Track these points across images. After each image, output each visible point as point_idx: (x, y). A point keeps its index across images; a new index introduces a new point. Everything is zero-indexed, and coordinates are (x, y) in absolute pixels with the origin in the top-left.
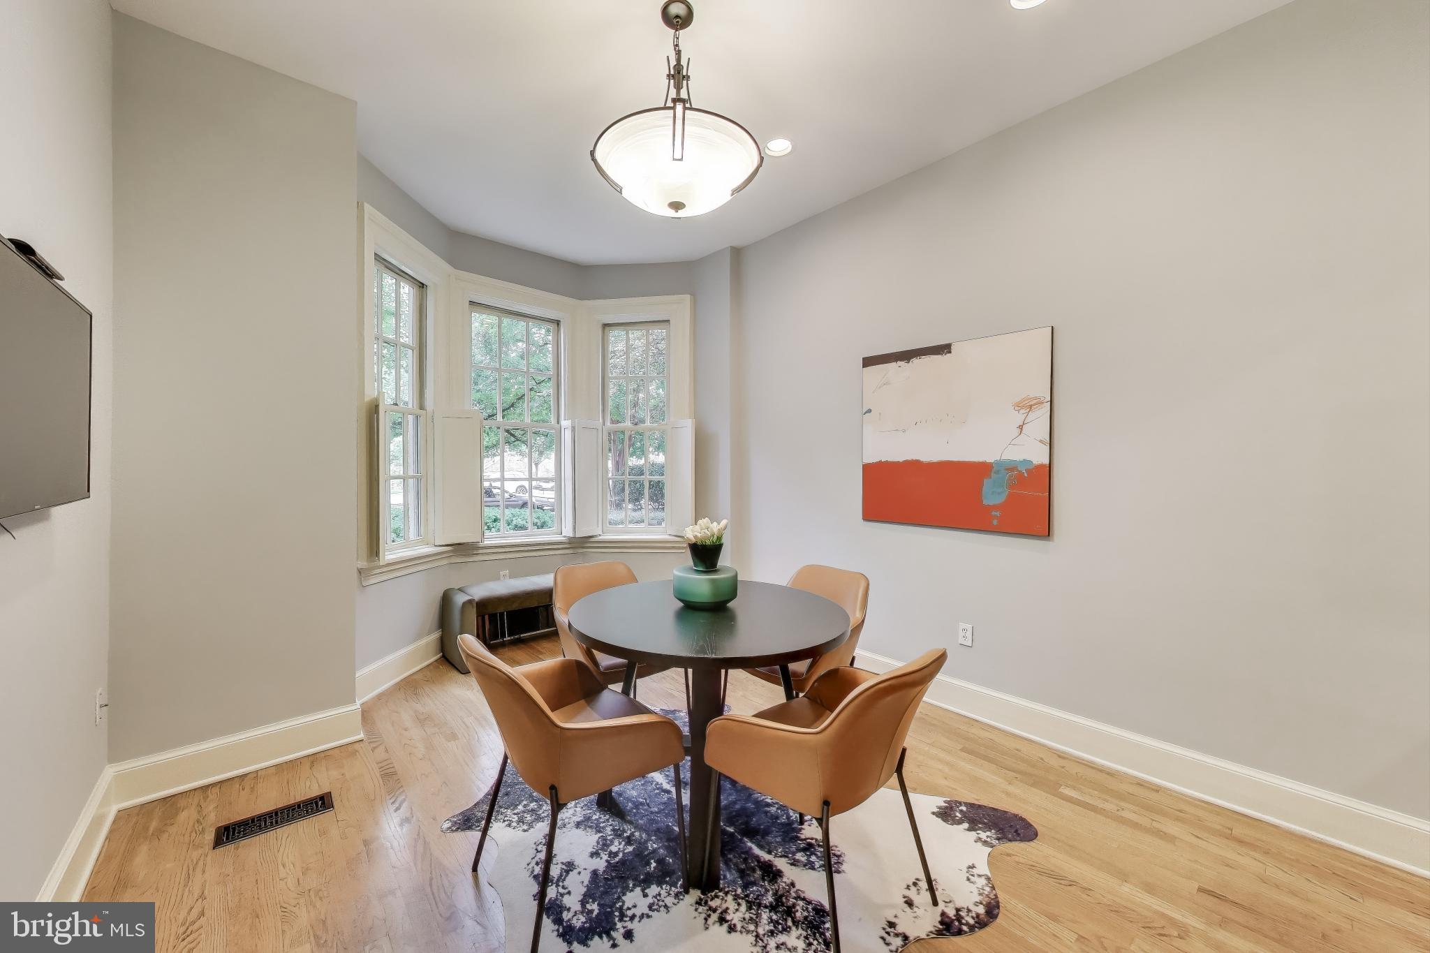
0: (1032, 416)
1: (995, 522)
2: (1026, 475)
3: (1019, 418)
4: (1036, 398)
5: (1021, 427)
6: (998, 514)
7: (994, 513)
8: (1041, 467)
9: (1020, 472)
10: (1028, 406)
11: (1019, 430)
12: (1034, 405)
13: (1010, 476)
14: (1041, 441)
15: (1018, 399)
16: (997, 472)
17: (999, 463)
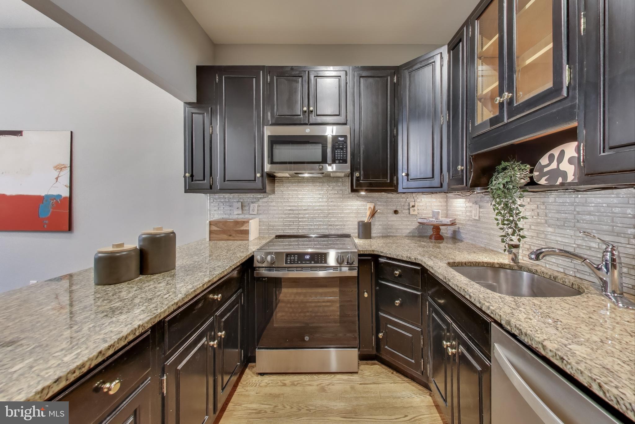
0: (62, 173)
1: (45, 226)
2: (59, 202)
3: (56, 174)
4: (63, 165)
5: (57, 179)
6: (47, 222)
7: (45, 222)
8: (65, 198)
9: (57, 201)
10: (59, 168)
11: (55, 180)
12: (63, 168)
13: (53, 202)
14: (66, 186)
15: (56, 164)
16: (46, 201)
17: (46, 196)
